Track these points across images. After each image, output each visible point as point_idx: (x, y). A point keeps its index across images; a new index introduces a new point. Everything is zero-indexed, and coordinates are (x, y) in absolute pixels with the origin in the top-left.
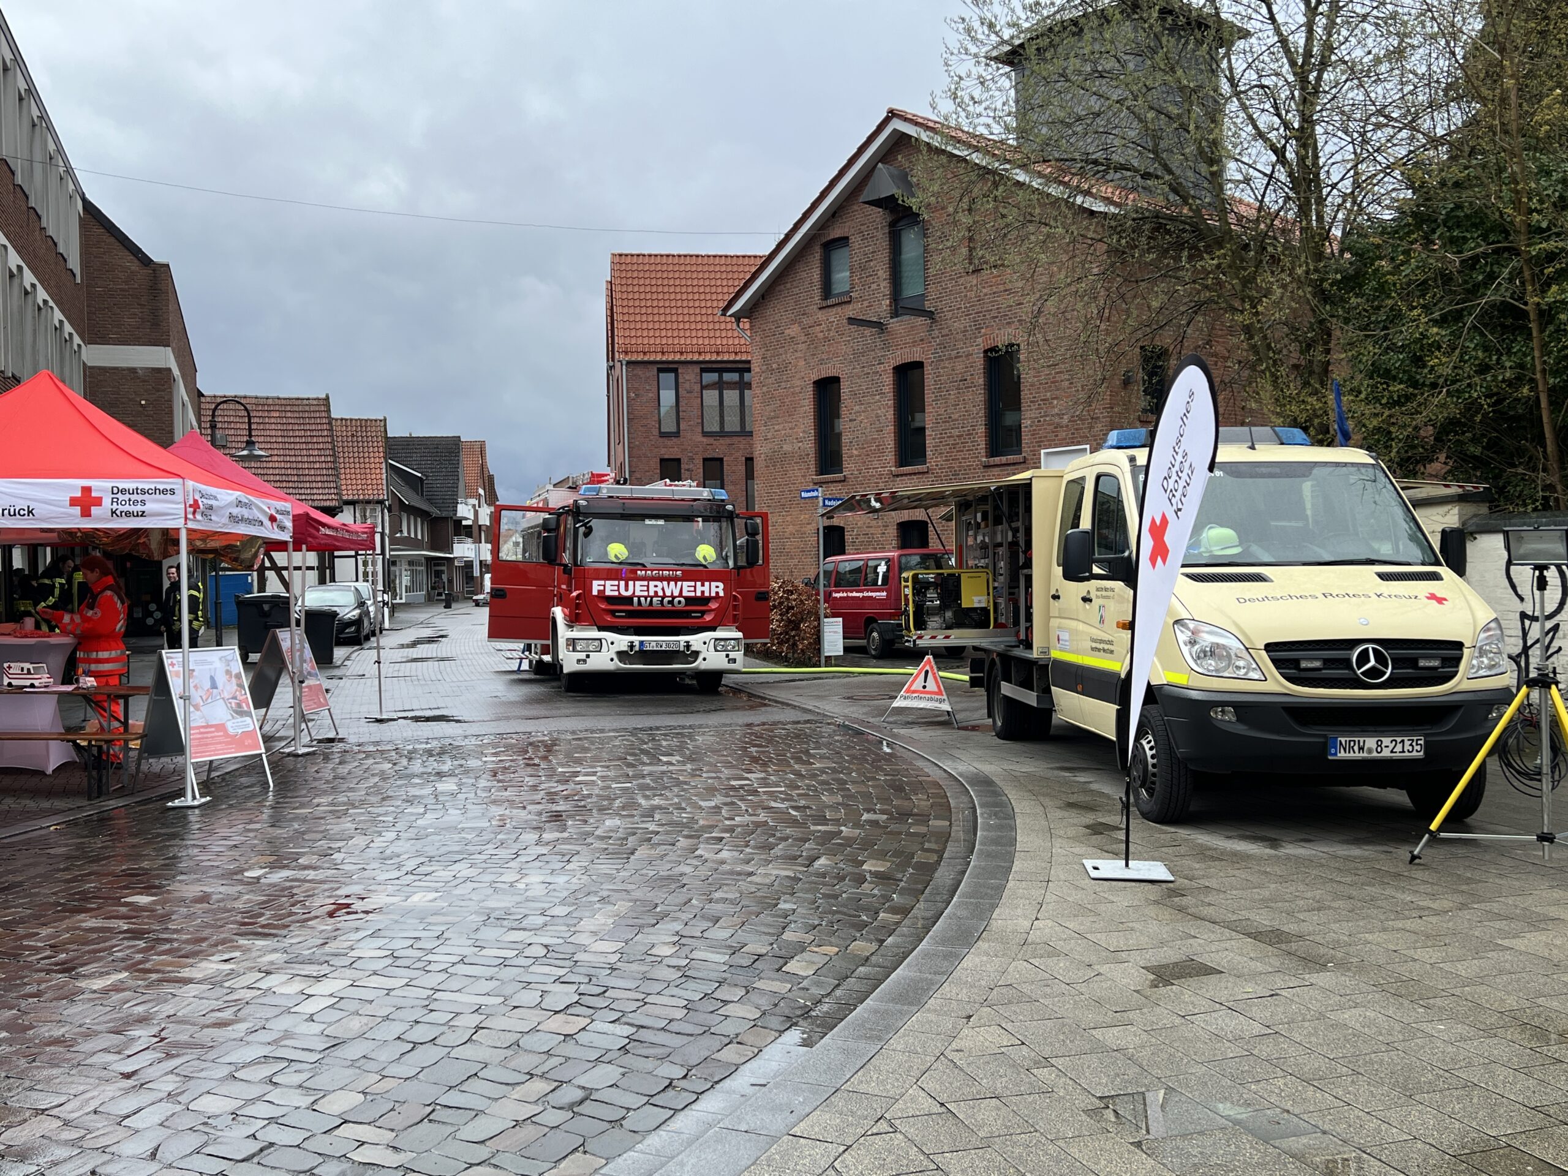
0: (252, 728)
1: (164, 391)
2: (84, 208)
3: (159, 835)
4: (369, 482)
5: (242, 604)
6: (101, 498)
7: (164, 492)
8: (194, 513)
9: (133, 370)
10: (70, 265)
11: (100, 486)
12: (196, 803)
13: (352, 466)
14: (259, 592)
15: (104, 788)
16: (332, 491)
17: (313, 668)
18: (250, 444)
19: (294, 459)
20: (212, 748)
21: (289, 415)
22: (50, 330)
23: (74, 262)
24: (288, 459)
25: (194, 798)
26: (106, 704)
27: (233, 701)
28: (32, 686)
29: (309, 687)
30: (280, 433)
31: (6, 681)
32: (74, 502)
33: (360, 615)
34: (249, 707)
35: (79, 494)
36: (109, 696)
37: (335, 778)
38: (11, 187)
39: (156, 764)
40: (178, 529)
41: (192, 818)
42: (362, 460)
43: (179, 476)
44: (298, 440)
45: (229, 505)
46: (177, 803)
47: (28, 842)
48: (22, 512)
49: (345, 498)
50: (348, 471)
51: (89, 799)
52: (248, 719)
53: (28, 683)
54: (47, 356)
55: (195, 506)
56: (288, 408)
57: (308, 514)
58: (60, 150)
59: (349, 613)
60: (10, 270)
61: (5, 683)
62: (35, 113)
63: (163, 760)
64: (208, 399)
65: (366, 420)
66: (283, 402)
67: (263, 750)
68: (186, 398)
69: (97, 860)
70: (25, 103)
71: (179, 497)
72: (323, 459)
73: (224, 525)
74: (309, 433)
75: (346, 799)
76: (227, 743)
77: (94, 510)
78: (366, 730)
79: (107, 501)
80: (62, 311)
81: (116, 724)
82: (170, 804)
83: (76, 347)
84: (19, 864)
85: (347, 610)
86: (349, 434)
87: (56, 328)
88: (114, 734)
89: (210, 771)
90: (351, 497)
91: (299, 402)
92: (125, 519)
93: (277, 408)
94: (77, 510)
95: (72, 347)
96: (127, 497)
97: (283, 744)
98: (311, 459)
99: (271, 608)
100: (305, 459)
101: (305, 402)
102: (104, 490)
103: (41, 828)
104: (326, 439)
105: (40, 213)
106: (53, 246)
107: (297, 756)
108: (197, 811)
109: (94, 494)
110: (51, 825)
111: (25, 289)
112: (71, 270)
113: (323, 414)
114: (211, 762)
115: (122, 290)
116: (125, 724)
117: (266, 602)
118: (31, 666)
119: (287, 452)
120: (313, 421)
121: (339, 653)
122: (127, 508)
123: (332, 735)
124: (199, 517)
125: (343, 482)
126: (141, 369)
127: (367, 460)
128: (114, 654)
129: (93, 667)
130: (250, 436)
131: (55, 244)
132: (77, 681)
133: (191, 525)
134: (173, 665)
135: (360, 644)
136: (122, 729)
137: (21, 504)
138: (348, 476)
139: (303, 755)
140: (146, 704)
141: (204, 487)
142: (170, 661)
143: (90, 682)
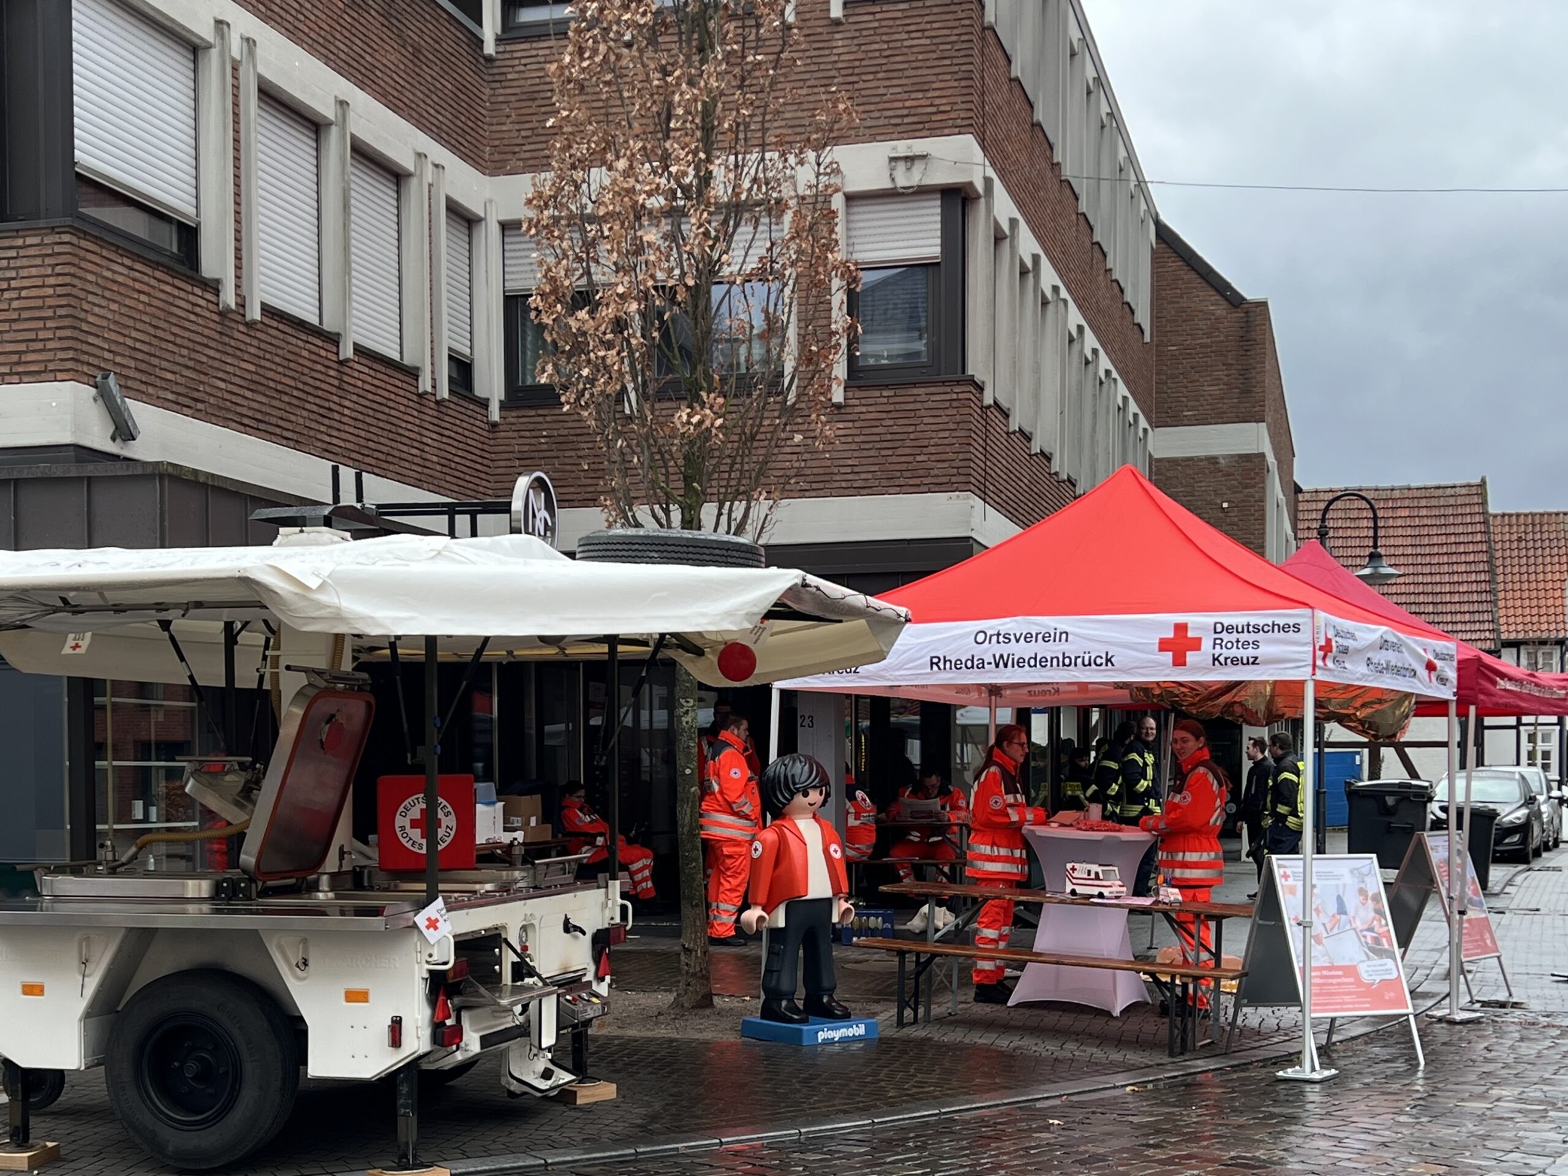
0: (1394, 975)
1: (1254, 487)
2: (1158, 235)
3: (1272, 1116)
4: (1543, 611)
5: (1354, 795)
6: (1199, 640)
7: (1284, 628)
8: (1324, 658)
9: (1213, 460)
10: (1138, 318)
11: (1199, 622)
12: (1316, 1076)
13: (1517, 586)
14: (1370, 779)
15: (1189, 1042)
16: (1486, 626)
17: (1476, 893)
18: (1374, 557)
19: (1429, 579)
20: (1338, 999)
21: (1424, 512)
22: (1113, 410)
23: (1143, 316)
24: (1420, 579)
25: (1313, 1069)
26: (1193, 928)
27: (1369, 934)
28: (1101, 895)
29: (1469, 921)
30: (1409, 541)
31: (1069, 887)
32: (1164, 645)
33: (1528, 817)
34: (1391, 945)
35: (1171, 635)
36: (1197, 915)
37: (1517, 1061)
38: (1074, 217)
39: (1253, 1016)
40: (1302, 683)
41: (1311, 1097)
42: (1533, 577)
43: (1306, 605)
44: (1435, 550)
45: (1370, 647)
46: (1290, 1073)
47: (1101, 1103)
48: (1099, 661)
49: (1504, 636)
50: (1510, 595)
51: (1171, 1055)
52: (1389, 962)
53: (1095, 891)
54: (1107, 448)
55: (1327, 648)
56: (1423, 503)
57: (1479, 659)
58: (1131, 158)
59: (1511, 814)
60: (1070, 334)
61: (1068, 890)
62: (1105, 109)
63: (1261, 1010)
64: (1307, 496)
65: (1542, 515)
66: (1417, 494)
67: (1410, 1010)
68: (1281, 496)
69: (1195, 1138)
70: (1093, 96)
71: (1305, 635)
72: (1473, 577)
73: (1364, 675)
74: (1453, 539)
75: (1539, 1094)
76: (1359, 995)
77: (1191, 657)
78: (1555, 993)
79: (1207, 644)
80: (1127, 384)
81: (1204, 956)
82: (1281, 1073)
83: (1141, 434)
84: (1098, 1130)
85: (1508, 809)
86: (1515, 537)
87: (1119, 409)
88: (1202, 968)
89: (1330, 1032)
90: (1513, 636)
91: (1440, 492)
92: (1230, 668)
93: (1406, 503)
94: (1168, 656)
95: (1136, 433)
96: (1234, 636)
97: (1430, 1003)
98: (1456, 578)
99: (1398, 802)
100: (1446, 578)
101: (1449, 492)
102: (1202, 627)
103: (1115, 1087)
104: (1479, 547)
105: (1105, 249)
106: (1119, 294)
107: (1453, 1023)
108: (1317, 1087)
109: (1190, 634)
110: (1123, 1085)
111: (1086, 358)
112: (1139, 325)
113: (1476, 509)
114: (1333, 1020)
115: (1202, 346)
116: (1217, 955)
117: (1391, 794)
118: (1099, 869)
119: (1419, 569)
120: (1459, 520)
121: (1497, 873)
122: (1234, 652)
123: (1502, 996)
124: (1330, 664)
125: (1502, 612)
126: (1225, 457)
127: (1541, 577)
128: (1205, 857)
129: (1178, 873)
130: (1375, 546)
131: (1122, 291)
132: (1157, 894)
133: (1320, 676)
134: (1285, 876)
135: (1527, 862)
136: (1212, 964)
137: (1097, 651)
138: (1510, 603)
139: (1462, 1023)
140: (1248, 929)
141: (1340, 620)
142: (1282, 871)
143: (1173, 895)
